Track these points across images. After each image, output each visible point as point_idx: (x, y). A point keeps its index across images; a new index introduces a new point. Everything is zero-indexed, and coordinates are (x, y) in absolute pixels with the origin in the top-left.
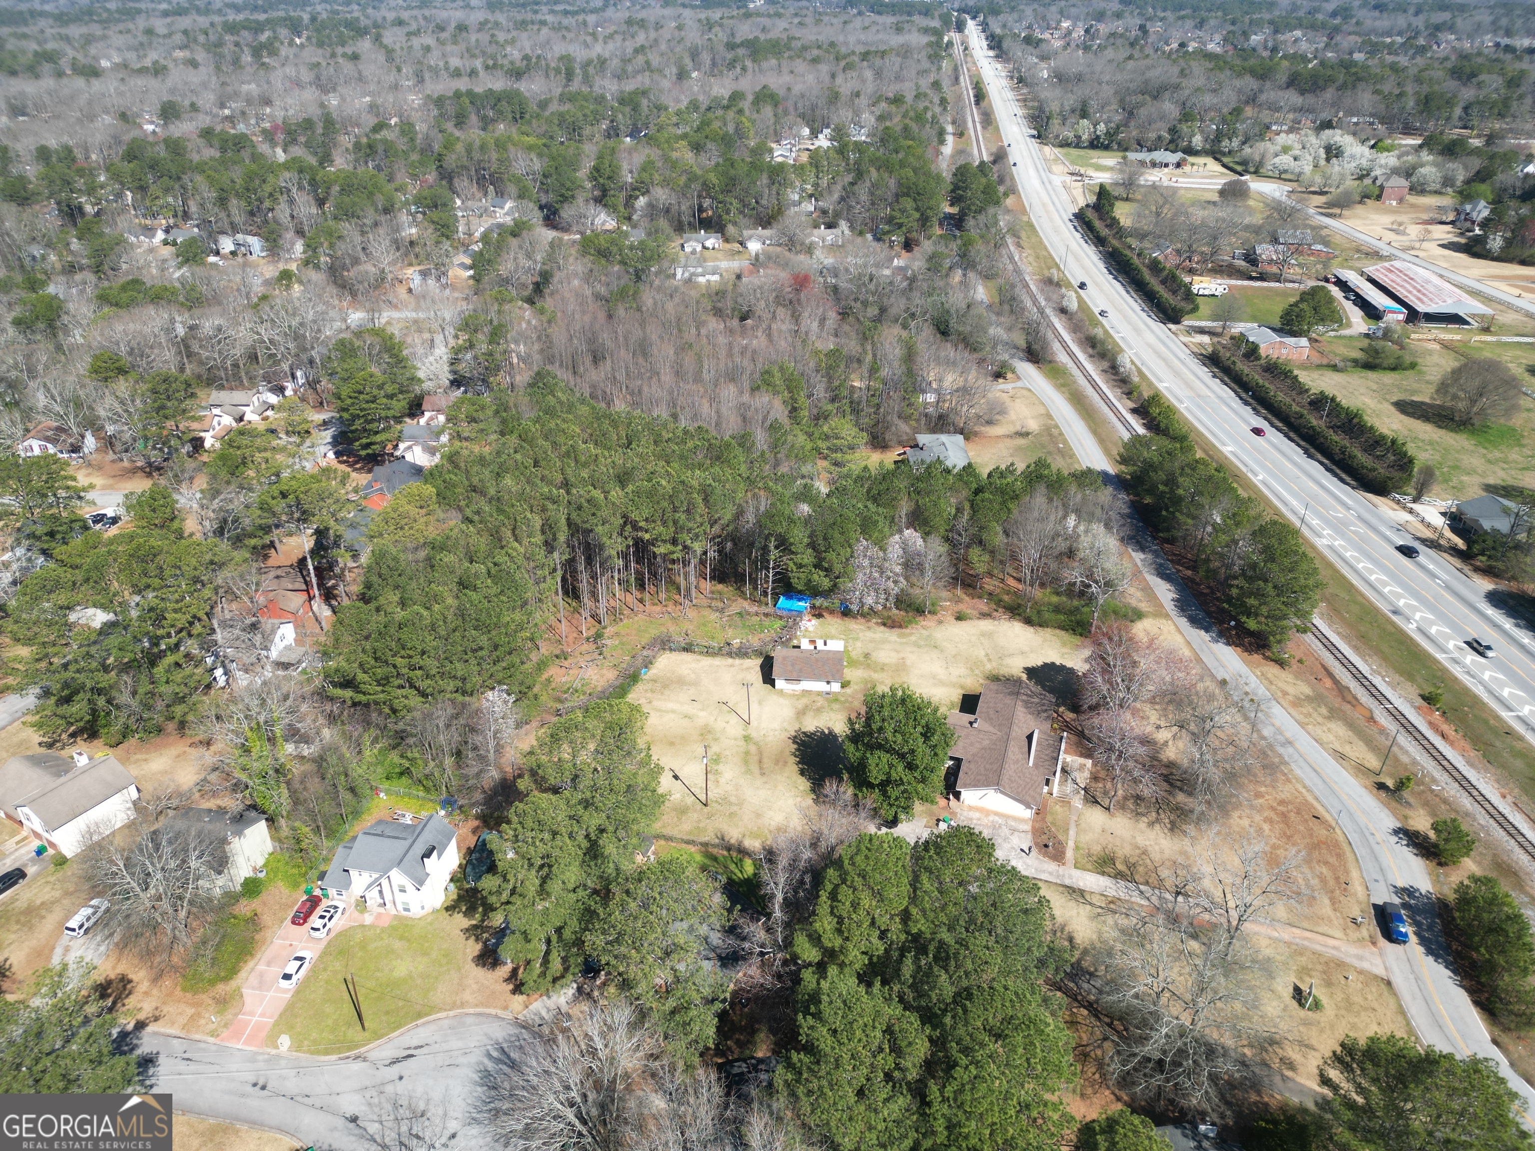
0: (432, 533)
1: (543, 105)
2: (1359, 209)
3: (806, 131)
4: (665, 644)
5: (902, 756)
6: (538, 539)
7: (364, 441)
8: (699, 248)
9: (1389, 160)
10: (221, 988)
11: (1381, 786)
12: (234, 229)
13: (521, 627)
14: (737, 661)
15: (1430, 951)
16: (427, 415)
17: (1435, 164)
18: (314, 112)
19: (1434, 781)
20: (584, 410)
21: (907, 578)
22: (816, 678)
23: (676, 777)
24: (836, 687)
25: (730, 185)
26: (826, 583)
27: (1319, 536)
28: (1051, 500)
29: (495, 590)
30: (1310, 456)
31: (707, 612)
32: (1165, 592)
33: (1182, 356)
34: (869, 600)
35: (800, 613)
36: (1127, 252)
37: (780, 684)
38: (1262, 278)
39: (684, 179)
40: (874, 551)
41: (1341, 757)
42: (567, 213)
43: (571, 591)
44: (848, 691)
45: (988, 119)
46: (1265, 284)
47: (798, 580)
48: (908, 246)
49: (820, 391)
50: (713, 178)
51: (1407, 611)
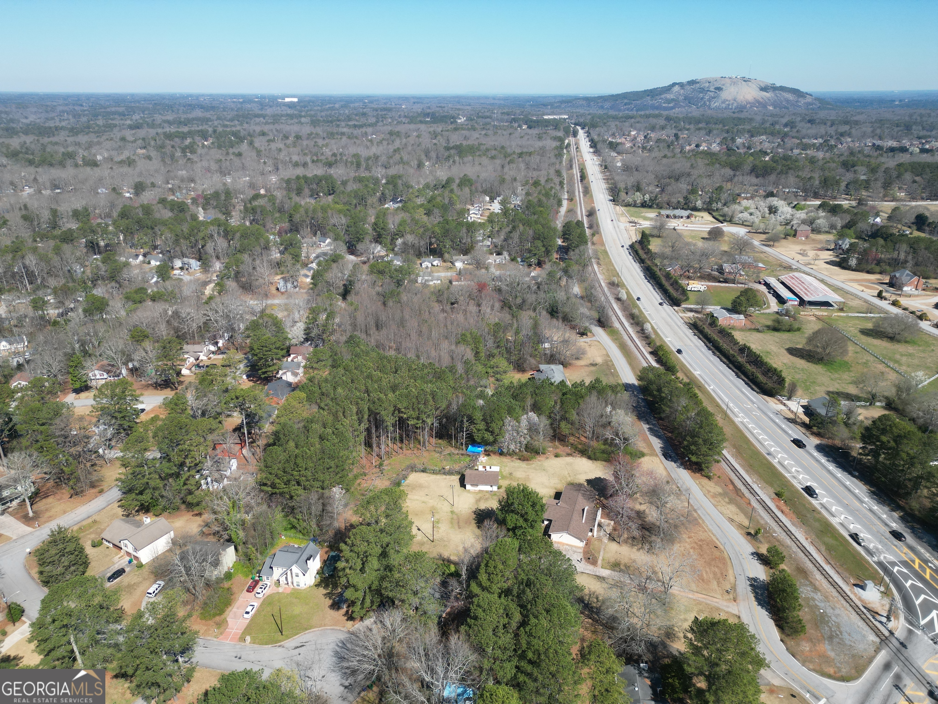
0: (305, 415)
1: (344, 183)
2: (784, 242)
3: (488, 199)
4: (413, 469)
5: (522, 516)
6: (355, 417)
7: (264, 370)
8: (430, 265)
9: (801, 215)
10: (217, 618)
11: (749, 534)
12: (183, 255)
13: (348, 457)
14: (448, 477)
15: (760, 604)
16: (292, 356)
17: (824, 217)
18: (219, 187)
19: (775, 532)
20: (374, 354)
21: (530, 436)
22: (486, 484)
23: (419, 529)
24: (495, 488)
25: (446, 233)
26: (491, 439)
27: (737, 416)
28: (599, 398)
29: (336, 441)
30: (738, 377)
31: (433, 453)
32: (657, 443)
33: (679, 324)
34: (512, 447)
35: (479, 454)
36: (654, 268)
37: (468, 487)
38: (726, 281)
39: (422, 230)
40: (514, 423)
41: (731, 520)
42: (360, 247)
43: (368, 444)
44: (501, 490)
45: (587, 191)
46: (727, 285)
47: (477, 437)
48: (540, 264)
49: (490, 343)
50: (437, 230)
51: (775, 454)
